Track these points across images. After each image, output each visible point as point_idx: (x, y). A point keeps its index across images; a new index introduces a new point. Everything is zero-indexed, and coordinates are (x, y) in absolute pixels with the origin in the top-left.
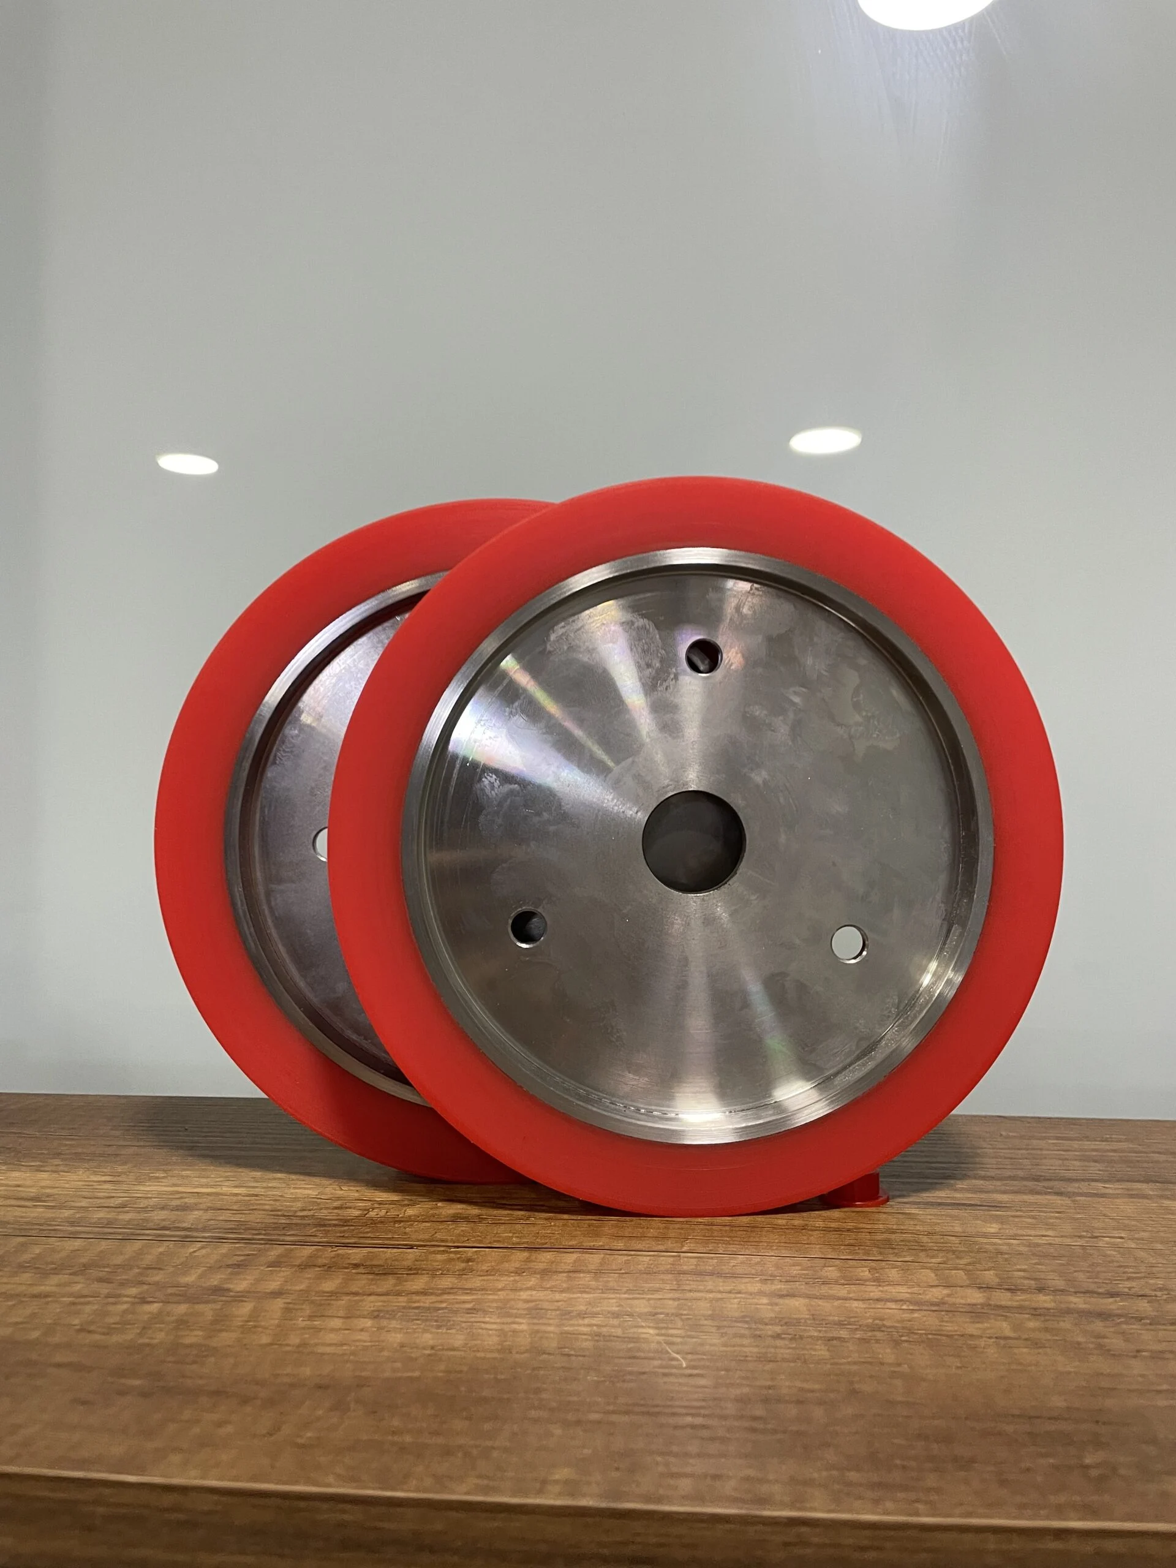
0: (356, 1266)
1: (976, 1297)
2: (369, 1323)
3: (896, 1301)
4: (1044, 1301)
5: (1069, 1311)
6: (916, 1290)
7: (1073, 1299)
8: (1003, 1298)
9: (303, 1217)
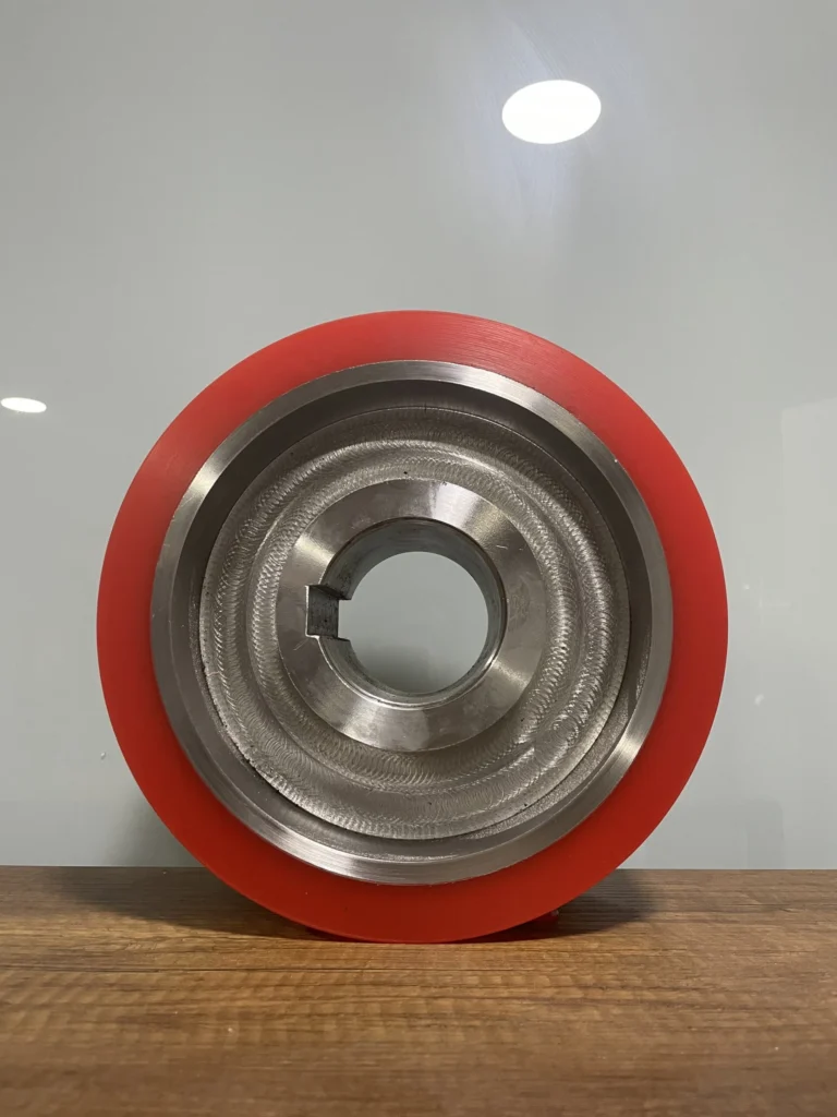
0: (111, 985)
1: (578, 994)
2: (114, 1026)
3: (518, 998)
4: (625, 995)
5: (642, 1002)
6: (534, 990)
7: (645, 993)
8: (597, 994)
9: (75, 951)
